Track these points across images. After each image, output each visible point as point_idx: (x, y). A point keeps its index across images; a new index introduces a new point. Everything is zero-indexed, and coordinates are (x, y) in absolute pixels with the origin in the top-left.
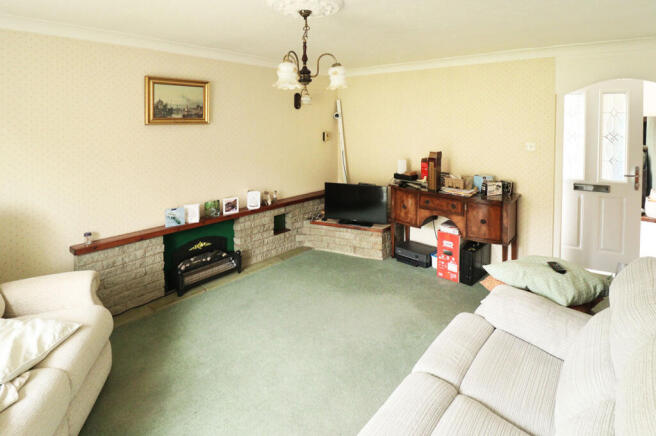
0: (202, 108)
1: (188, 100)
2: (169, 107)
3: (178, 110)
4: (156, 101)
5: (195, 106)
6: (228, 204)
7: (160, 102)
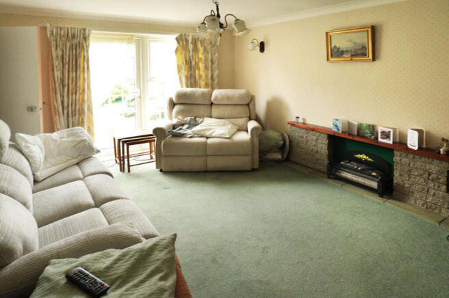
0: (366, 48)
1: (355, 43)
2: (341, 50)
3: (347, 51)
4: (333, 46)
5: (361, 48)
6: (383, 133)
7: (335, 47)
